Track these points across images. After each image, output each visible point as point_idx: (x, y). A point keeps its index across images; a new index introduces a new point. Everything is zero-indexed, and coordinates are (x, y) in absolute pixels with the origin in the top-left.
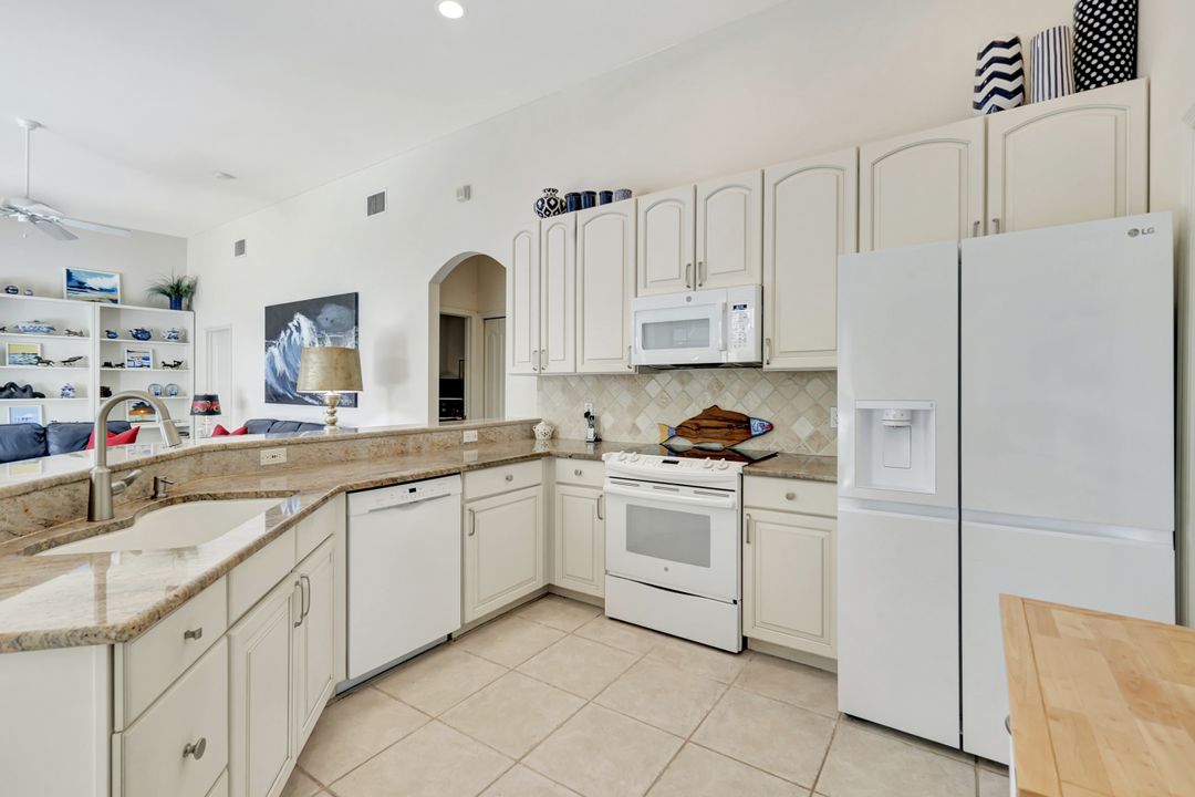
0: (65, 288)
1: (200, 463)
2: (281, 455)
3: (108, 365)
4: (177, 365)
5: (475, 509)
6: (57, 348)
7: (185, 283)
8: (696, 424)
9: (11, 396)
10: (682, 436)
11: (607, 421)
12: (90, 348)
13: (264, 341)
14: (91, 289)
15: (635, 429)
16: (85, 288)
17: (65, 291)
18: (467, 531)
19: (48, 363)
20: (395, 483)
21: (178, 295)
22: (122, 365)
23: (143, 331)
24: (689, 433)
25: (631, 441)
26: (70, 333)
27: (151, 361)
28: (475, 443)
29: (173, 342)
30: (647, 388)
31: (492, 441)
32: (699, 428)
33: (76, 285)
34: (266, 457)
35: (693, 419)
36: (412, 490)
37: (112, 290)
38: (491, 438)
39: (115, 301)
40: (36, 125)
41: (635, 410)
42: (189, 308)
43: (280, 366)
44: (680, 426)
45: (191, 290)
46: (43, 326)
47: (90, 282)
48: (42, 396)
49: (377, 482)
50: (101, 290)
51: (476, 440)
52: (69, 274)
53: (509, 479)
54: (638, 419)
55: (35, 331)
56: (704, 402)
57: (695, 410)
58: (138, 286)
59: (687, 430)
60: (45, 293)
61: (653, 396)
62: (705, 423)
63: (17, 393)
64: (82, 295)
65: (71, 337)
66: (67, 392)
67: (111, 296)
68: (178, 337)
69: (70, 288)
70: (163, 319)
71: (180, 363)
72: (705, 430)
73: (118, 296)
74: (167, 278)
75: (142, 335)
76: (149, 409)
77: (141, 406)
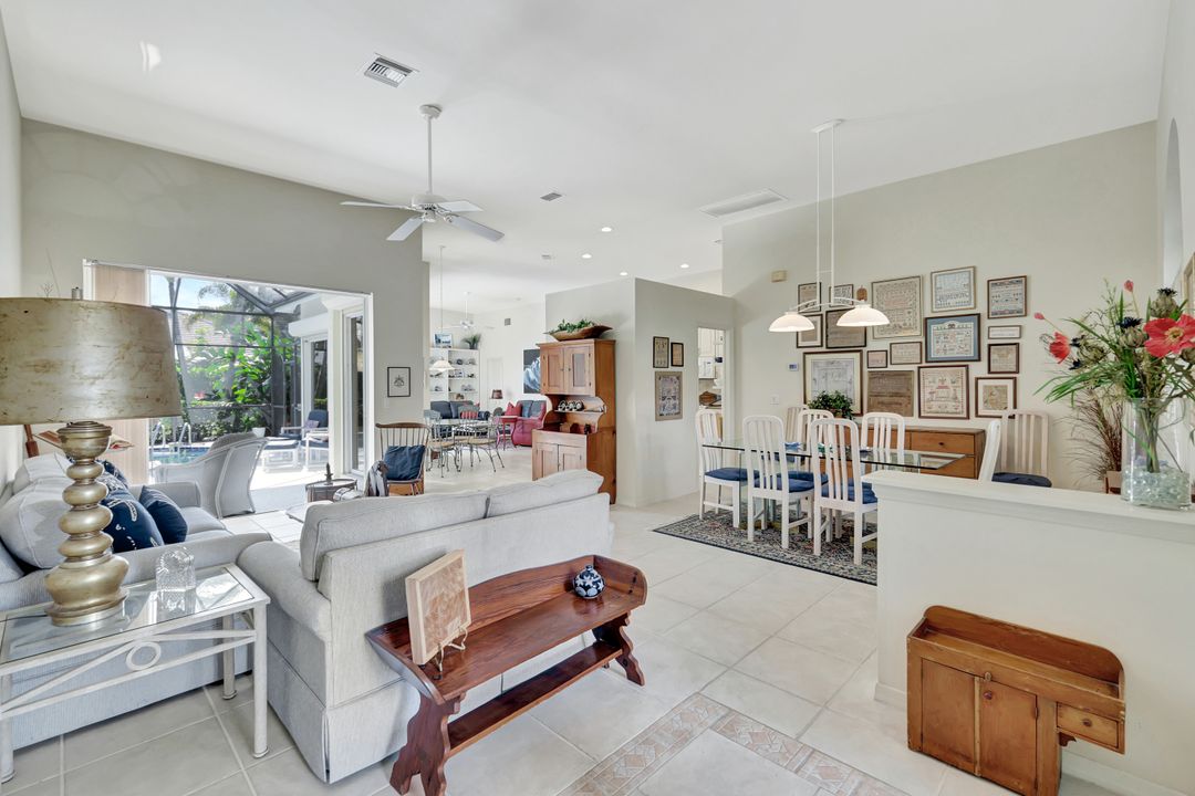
0: (435, 342)
3: (450, 376)
4: (472, 376)
7: (476, 336)
14: (443, 342)
16: (441, 342)
21: (473, 343)
22: (454, 377)
23: (460, 360)
29: (471, 365)
33: (439, 341)
37: (449, 343)
39: (450, 347)
42: (477, 348)
43: (532, 376)
45: (478, 340)
47: (443, 339)
50: (446, 343)
58: (457, 341)
64: (440, 345)
66: (437, 389)
67: (449, 345)
68: (472, 362)
70: (466, 354)
74: (469, 335)
75: (460, 362)
76: (462, 397)
77: (459, 395)
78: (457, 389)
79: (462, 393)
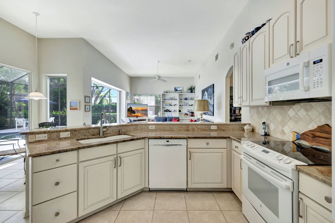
1: (137, 127)
2: (154, 127)
3: (180, 105)
5: (191, 152)
6: (173, 102)
7: (193, 87)
8: (313, 134)
10: (304, 140)
11: (272, 127)
12: (177, 102)
14: (178, 90)
15: (283, 132)
18: (189, 158)
19: (172, 105)
20: (164, 138)
21: (192, 90)
22: (182, 106)
23: (186, 98)
24: (308, 139)
25: (281, 138)
28: (216, 130)
29: (191, 100)
30: (289, 113)
31: (224, 130)
32: (314, 136)
33: (176, 90)
34: (150, 127)
35: (311, 131)
36: (168, 141)
37: (181, 90)
38: (223, 129)
40: (159, 62)
41: (283, 123)
42: (194, 92)
44: (303, 134)
45: (194, 88)
48: (171, 112)
49: (155, 137)
51: (216, 129)
52: (175, 88)
53: (208, 144)
54: (285, 127)
55: (170, 99)
56: (320, 121)
57: (312, 126)
58: (185, 89)
59: (306, 136)
60: (172, 92)
61: (291, 117)
62: (318, 134)
63: (168, 111)
64: (177, 92)
66: (175, 111)
69: (175, 91)
72: (318, 138)
73: (182, 92)
74: (190, 86)
77: (186, 114)
78: (185, 111)
79: (188, 113)
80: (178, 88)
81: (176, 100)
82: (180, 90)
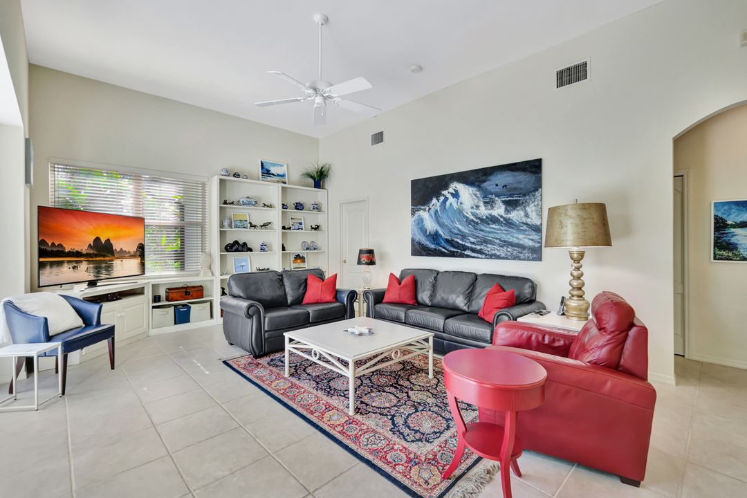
0: (260, 174)
3: (284, 228)
4: (317, 228)
6: (258, 216)
9: (237, 250)
12: (275, 216)
13: (410, 207)
14: (273, 175)
16: (270, 174)
17: (261, 176)
19: (255, 226)
21: (319, 178)
22: (290, 228)
23: (300, 204)
26: (265, 205)
27: (303, 225)
29: (315, 211)
33: (266, 173)
37: (283, 176)
39: (285, 183)
42: (325, 187)
45: (326, 175)
46: (253, 200)
47: (273, 170)
48: (252, 250)
50: (278, 175)
55: (249, 204)
58: (295, 174)
60: (253, 178)
63: (240, 248)
64: (269, 179)
65: (266, 208)
66: (264, 247)
67: (283, 179)
68: (317, 208)
70: (309, 195)
71: (318, 226)
75: (299, 207)
76: (303, 259)
77: (298, 257)
78: (295, 248)
79: (303, 253)
80: (274, 165)
81: (270, 206)
82: (281, 173)
